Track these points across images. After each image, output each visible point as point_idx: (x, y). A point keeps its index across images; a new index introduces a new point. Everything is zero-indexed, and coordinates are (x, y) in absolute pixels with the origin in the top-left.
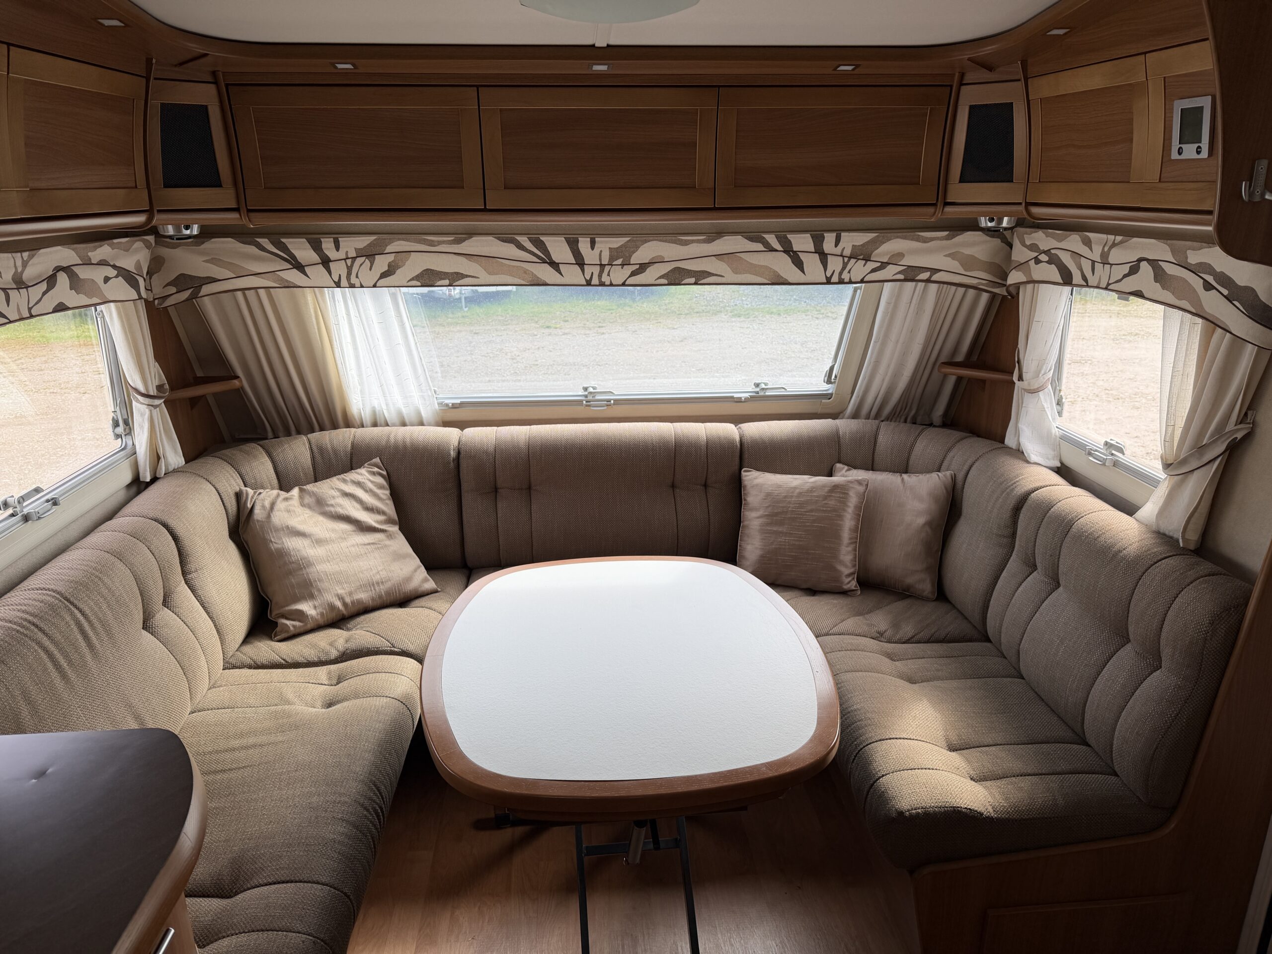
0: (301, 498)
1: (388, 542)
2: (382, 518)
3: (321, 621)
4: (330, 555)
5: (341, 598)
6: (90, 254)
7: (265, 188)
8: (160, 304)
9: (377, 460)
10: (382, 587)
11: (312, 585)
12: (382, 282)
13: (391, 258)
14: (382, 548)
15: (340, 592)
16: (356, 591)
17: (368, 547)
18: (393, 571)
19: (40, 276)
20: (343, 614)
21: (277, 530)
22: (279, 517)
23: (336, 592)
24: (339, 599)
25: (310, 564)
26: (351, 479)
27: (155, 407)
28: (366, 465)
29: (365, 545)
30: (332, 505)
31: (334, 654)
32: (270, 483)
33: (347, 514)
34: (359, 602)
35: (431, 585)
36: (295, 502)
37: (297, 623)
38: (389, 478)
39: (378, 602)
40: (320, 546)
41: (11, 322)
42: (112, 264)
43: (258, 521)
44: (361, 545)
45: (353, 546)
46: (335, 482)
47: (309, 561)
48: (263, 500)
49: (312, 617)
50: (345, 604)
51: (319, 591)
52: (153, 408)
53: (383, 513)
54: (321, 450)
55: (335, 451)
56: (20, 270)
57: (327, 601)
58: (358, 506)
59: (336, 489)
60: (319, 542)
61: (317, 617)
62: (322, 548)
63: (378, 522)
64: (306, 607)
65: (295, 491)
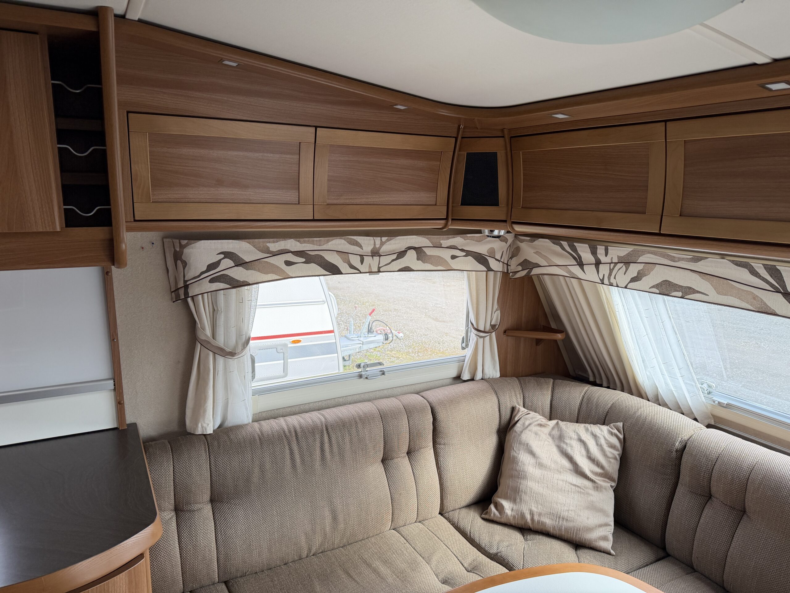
0: (553, 428)
1: (592, 492)
2: (599, 470)
3: (512, 522)
4: (542, 478)
5: (532, 514)
6: (441, 241)
7: (522, 208)
8: (513, 276)
9: (620, 424)
10: (565, 523)
11: (519, 493)
12: (631, 285)
13: (640, 267)
14: (583, 493)
15: (534, 509)
16: (545, 515)
17: (574, 487)
18: (580, 516)
19: (394, 251)
20: (529, 527)
21: (520, 443)
22: (528, 437)
23: (530, 507)
24: (530, 514)
25: (525, 477)
26: (592, 431)
27: (481, 337)
28: (612, 425)
29: (572, 484)
30: (567, 444)
31: (493, 551)
32: (543, 410)
33: (572, 455)
34: (543, 524)
35: (607, 545)
36: (546, 430)
37: (497, 513)
38: (624, 442)
39: (557, 532)
40: (539, 468)
41: (361, 273)
42: (460, 248)
43: (515, 432)
44: (569, 483)
45: (563, 481)
46: (581, 428)
47: (526, 475)
48: (526, 419)
49: (507, 515)
50: (532, 519)
51: (521, 499)
52: (478, 338)
53: (602, 467)
54: (589, 399)
55: (597, 406)
56: (377, 246)
57: (522, 510)
58: (584, 452)
59: (577, 433)
60: (541, 465)
61: (510, 517)
62: (540, 471)
63: (593, 472)
64: (507, 505)
65: (554, 422)
